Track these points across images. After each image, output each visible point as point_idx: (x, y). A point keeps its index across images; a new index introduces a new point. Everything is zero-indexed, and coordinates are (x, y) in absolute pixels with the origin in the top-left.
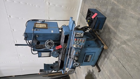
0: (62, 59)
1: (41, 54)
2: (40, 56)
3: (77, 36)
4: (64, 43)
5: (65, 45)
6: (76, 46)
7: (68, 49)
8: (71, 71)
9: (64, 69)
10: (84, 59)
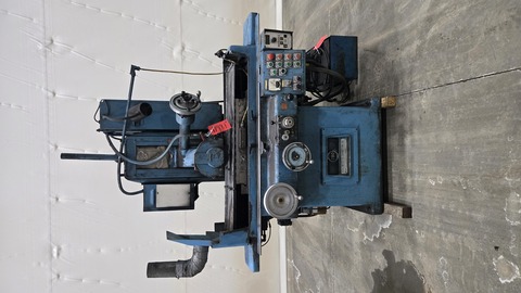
0: (240, 180)
1: (155, 192)
2: (152, 202)
3: (272, 46)
4: (236, 97)
5: (242, 107)
6: (278, 85)
7: (255, 119)
8: (281, 200)
9: (253, 233)
10: (324, 158)
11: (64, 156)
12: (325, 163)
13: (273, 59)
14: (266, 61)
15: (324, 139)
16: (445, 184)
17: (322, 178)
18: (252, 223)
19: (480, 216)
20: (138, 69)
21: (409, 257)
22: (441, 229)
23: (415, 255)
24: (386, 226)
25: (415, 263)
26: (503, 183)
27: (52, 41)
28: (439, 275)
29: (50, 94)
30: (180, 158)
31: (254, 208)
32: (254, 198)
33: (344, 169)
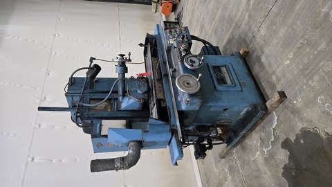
0: (160, 97)
1: (101, 125)
6: (175, 40)
8: (188, 84)
9: (173, 126)
10: (213, 76)
11: (40, 109)
12: (214, 79)
13: (171, 32)
14: (166, 34)
15: (210, 67)
16: (294, 55)
17: (215, 87)
18: (172, 119)
19: (323, 45)
20: (95, 59)
21: (300, 126)
22: (308, 81)
23: (302, 119)
24: (275, 123)
25: (305, 125)
26: (322, 14)
27: (45, 98)
28: (324, 112)
29: (37, 126)
30: (119, 105)
31: (171, 110)
32: (171, 104)
33: (229, 82)
